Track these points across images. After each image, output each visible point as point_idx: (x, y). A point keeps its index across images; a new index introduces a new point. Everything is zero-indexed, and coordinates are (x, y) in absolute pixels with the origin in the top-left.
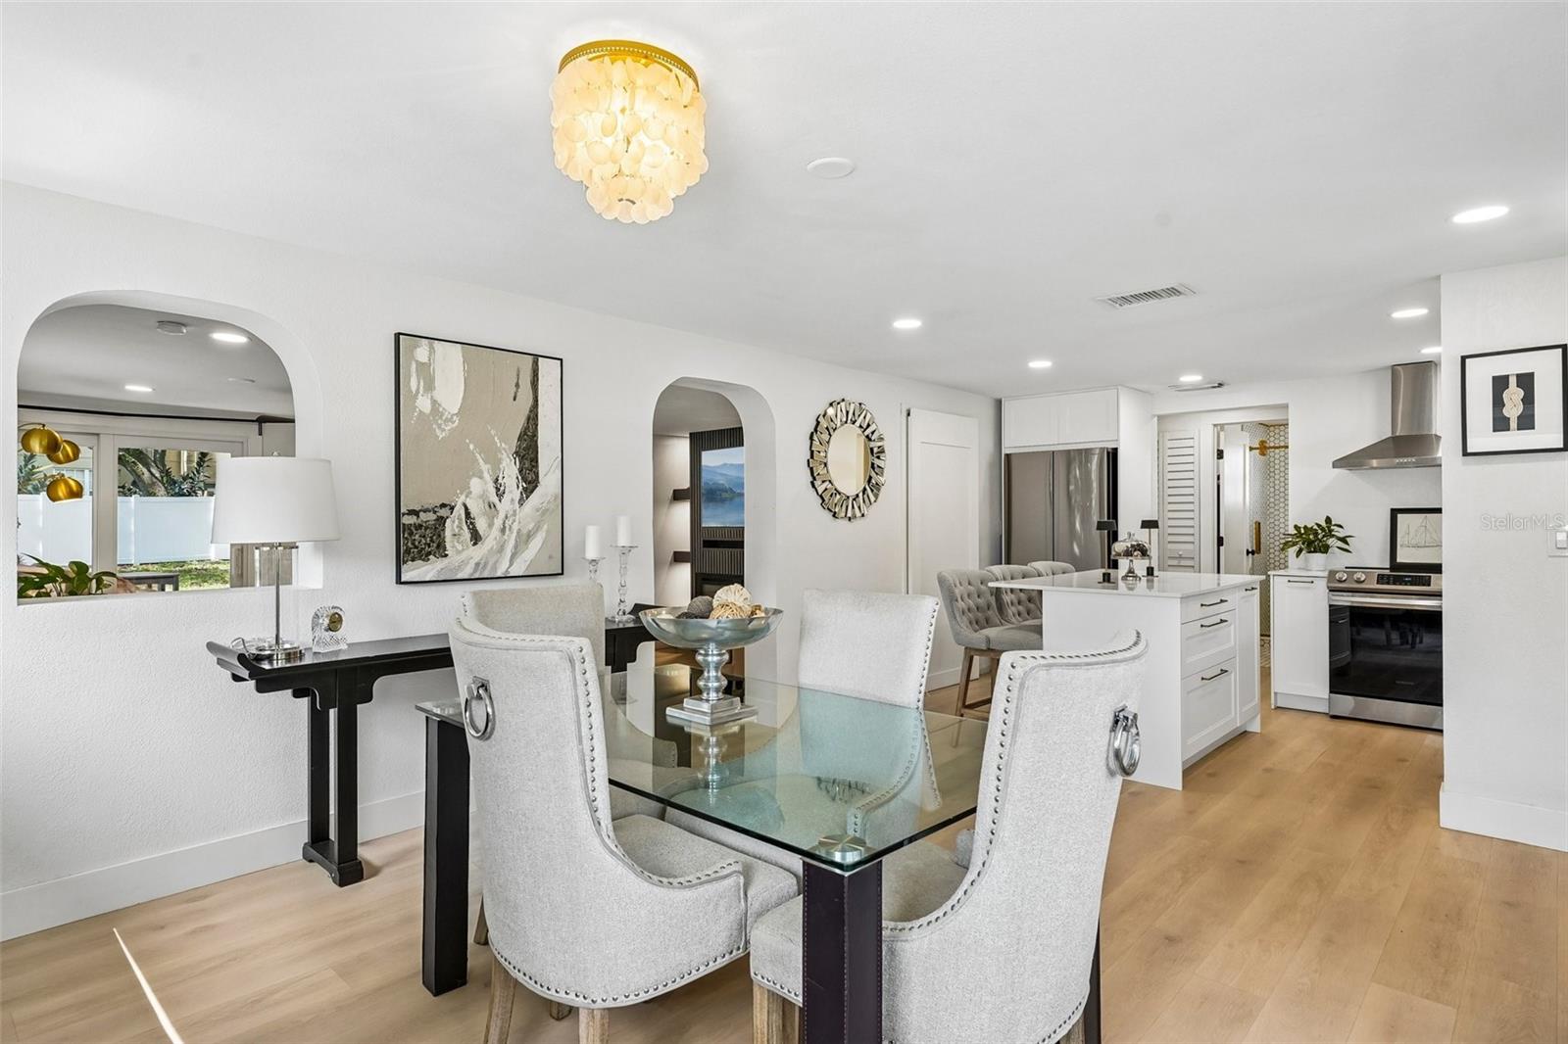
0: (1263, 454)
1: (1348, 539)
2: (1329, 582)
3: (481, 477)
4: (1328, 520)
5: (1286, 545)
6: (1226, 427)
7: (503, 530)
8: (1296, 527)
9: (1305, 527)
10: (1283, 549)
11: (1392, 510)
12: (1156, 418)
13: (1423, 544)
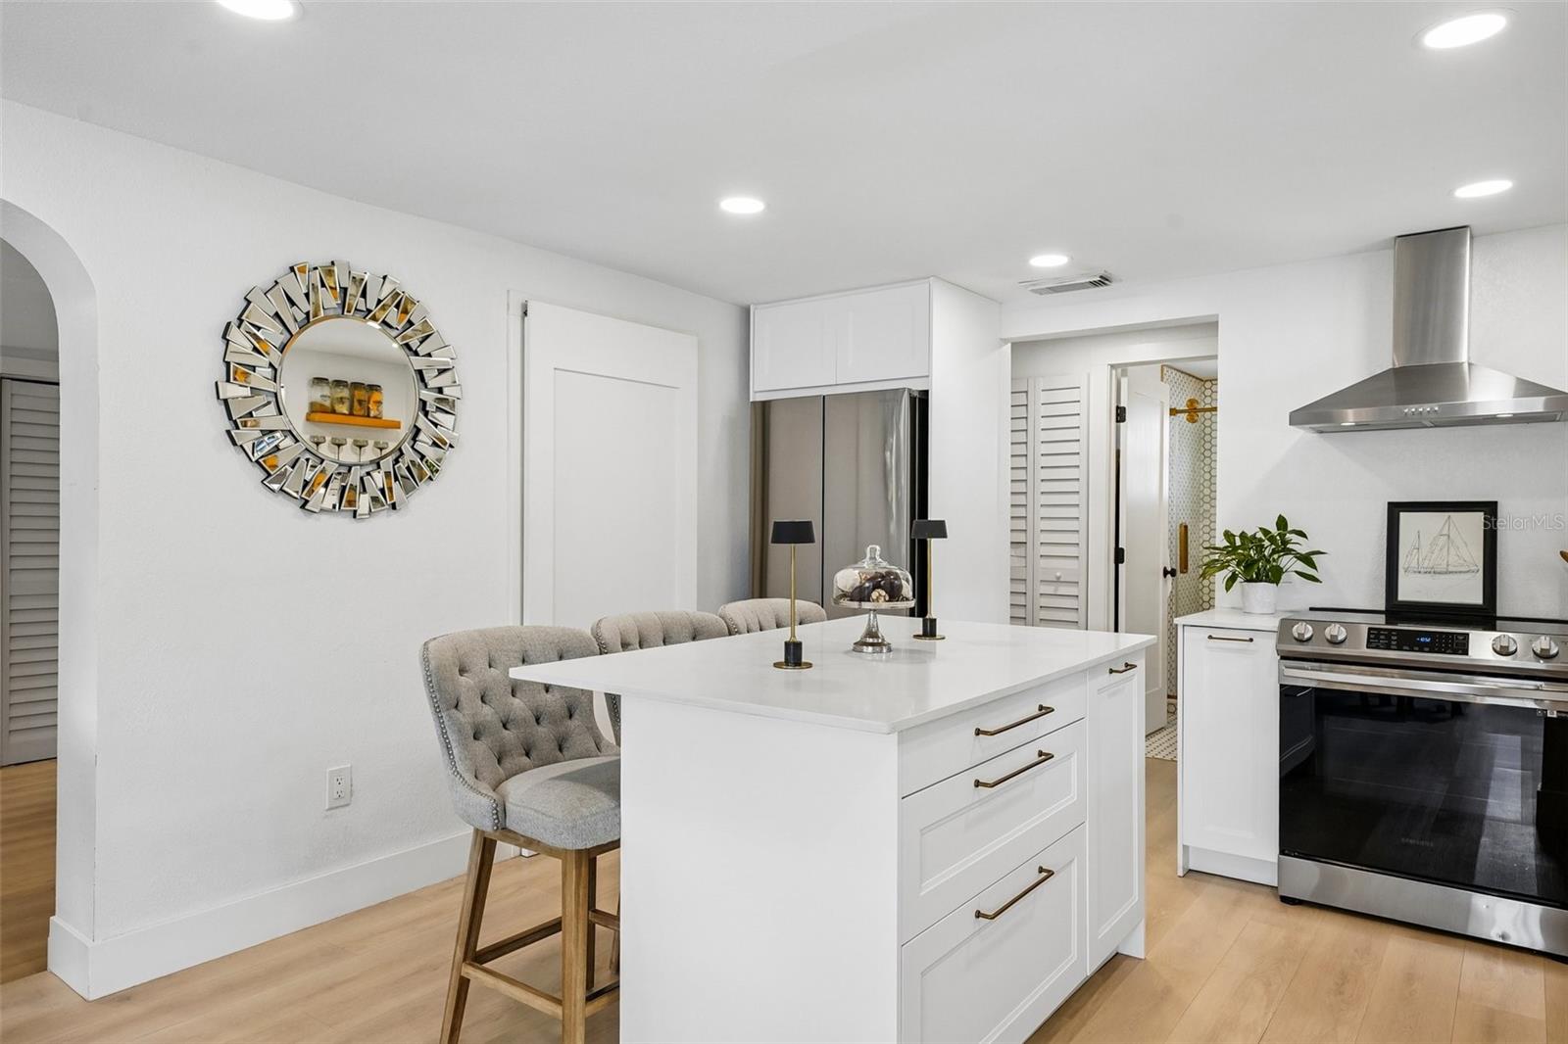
0: (1192, 420)
1: (1315, 558)
2: (1280, 641)
4: (1282, 523)
5: (1211, 567)
6: (1130, 368)
8: (1228, 535)
9: (1243, 535)
10: (1203, 576)
11: (1390, 504)
12: (1009, 345)
13: (1443, 567)
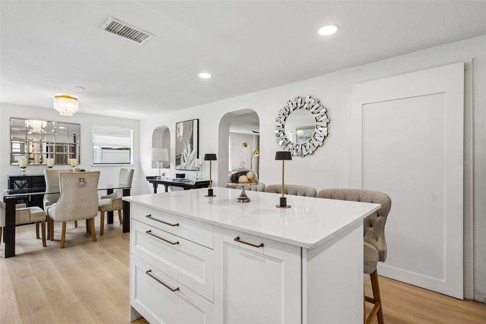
3: (185, 149)
7: (188, 160)
